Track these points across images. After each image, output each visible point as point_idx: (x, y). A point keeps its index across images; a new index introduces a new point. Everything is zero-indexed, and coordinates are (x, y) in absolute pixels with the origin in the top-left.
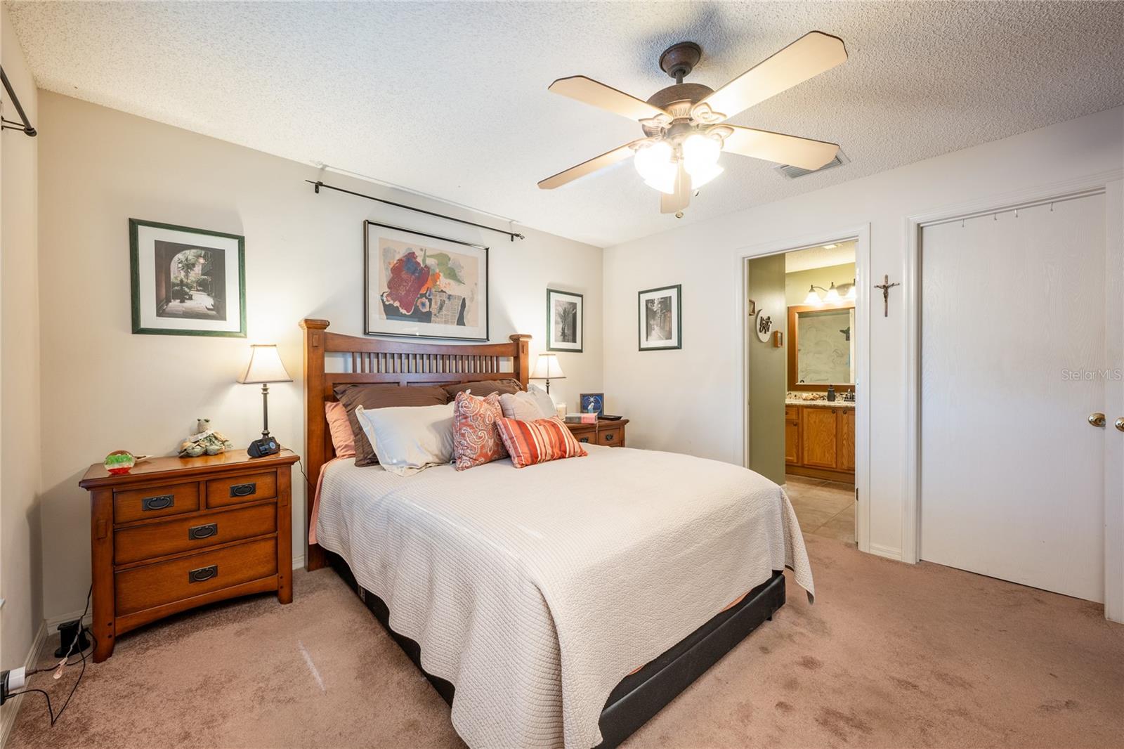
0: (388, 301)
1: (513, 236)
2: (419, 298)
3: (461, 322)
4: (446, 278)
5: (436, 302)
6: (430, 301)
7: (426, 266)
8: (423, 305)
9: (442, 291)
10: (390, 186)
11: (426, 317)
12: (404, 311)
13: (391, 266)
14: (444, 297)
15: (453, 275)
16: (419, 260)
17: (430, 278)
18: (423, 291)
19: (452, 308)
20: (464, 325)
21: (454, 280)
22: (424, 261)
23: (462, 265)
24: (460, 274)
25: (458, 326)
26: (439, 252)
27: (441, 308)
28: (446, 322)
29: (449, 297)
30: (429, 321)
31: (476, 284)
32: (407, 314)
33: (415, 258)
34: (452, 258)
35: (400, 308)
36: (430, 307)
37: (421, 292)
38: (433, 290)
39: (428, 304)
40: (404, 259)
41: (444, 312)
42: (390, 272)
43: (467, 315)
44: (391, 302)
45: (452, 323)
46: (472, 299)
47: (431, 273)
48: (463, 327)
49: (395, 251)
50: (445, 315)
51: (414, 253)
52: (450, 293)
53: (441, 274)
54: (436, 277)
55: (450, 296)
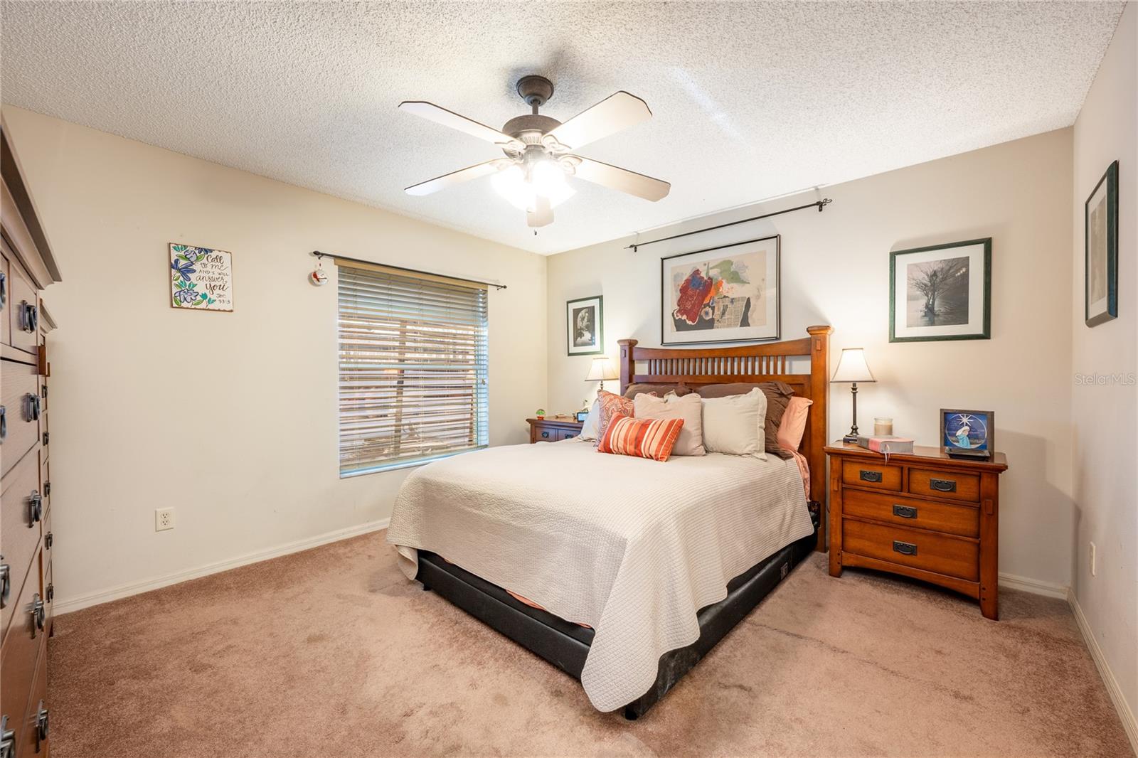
0: (677, 316)
1: (820, 205)
2: (703, 308)
3: (745, 322)
4: (728, 283)
5: (719, 309)
6: (713, 308)
7: (709, 278)
8: (707, 313)
9: (725, 297)
10: (680, 222)
11: (710, 324)
12: (690, 323)
13: (680, 287)
14: (727, 302)
15: (736, 278)
16: (703, 274)
17: (713, 287)
18: (706, 301)
19: (736, 311)
20: (749, 325)
21: (736, 282)
22: (707, 273)
23: (746, 265)
24: (745, 274)
25: (742, 328)
26: (722, 260)
27: (723, 314)
28: (729, 326)
29: (732, 301)
30: (712, 327)
31: (763, 280)
32: (693, 324)
33: (699, 274)
34: (734, 261)
35: (687, 321)
36: (713, 314)
37: (704, 303)
38: (716, 298)
39: (711, 311)
40: (690, 278)
41: (727, 316)
42: (679, 292)
43: (752, 315)
44: (680, 317)
45: (736, 325)
46: (758, 297)
47: (714, 283)
48: (748, 327)
49: (682, 274)
50: (728, 319)
51: (698, 270)
52: (733, 297)
53: (724, 281)
54: (719, 284)
55: (733, 299)
